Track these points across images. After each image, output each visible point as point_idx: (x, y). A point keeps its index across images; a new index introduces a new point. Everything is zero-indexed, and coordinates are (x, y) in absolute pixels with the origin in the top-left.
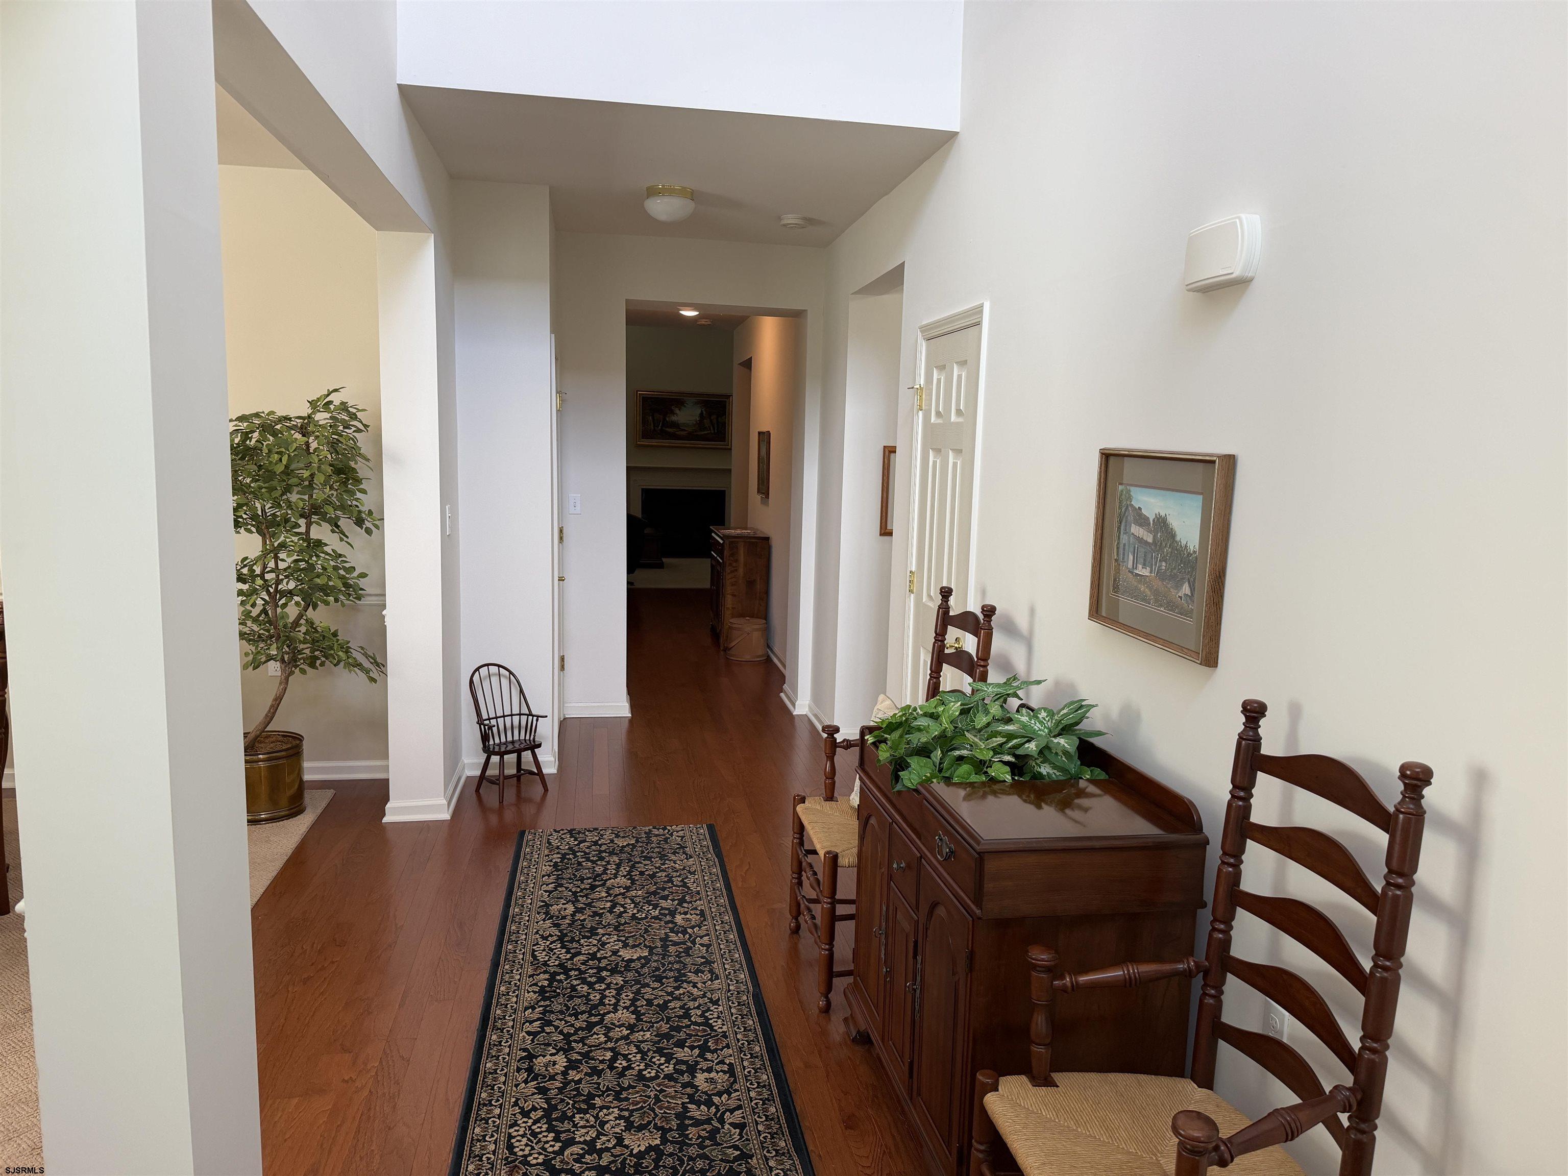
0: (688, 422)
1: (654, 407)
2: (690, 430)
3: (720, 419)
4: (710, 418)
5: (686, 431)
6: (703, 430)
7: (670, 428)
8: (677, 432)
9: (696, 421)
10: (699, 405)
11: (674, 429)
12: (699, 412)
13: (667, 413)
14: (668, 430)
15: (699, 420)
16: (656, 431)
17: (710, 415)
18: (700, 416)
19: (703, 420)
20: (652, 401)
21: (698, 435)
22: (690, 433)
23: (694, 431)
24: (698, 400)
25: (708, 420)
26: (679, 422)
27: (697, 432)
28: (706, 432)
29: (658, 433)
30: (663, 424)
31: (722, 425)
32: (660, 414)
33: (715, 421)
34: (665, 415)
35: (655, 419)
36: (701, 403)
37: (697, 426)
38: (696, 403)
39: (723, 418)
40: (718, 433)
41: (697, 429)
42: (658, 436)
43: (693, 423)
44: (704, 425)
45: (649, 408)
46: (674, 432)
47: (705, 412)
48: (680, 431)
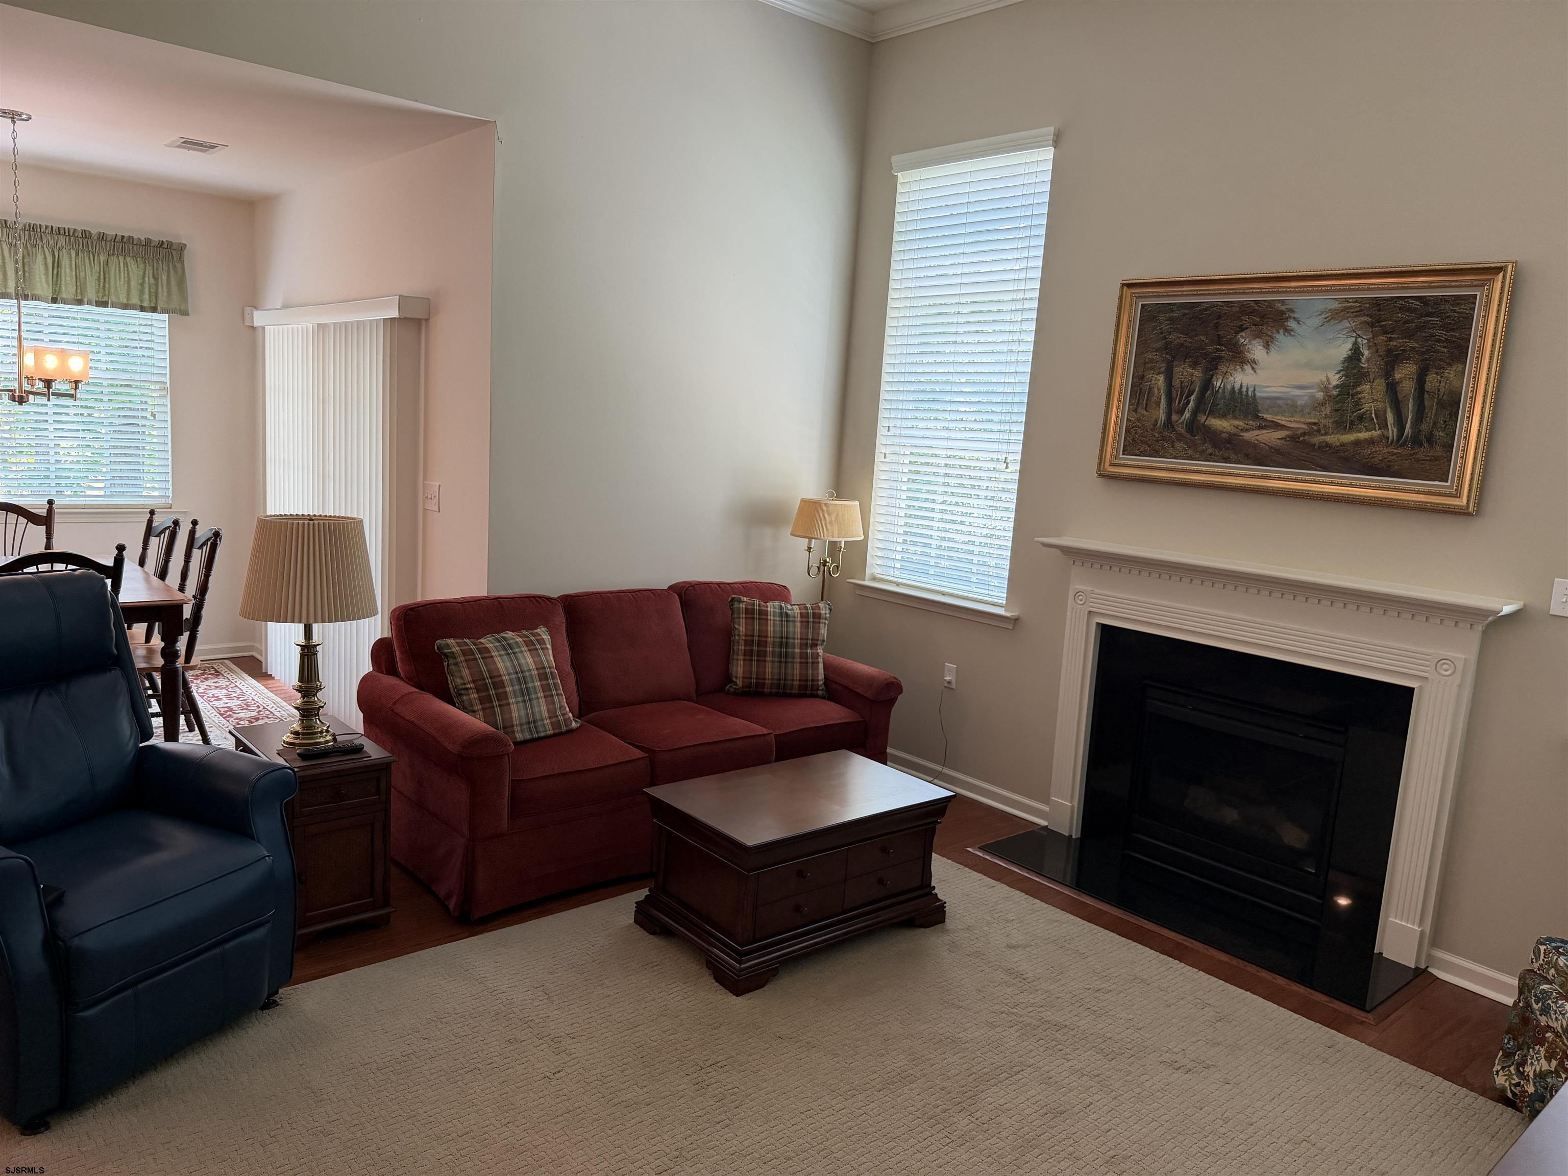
0: (1297, 392)
1: (1176, 338)
2: (1297, 423)
3: (1432, 380)
4: (1388, 373)
5: (1283, 427)
6: (1351, 426)
7: (1223, 416)
8: (1247, 430)
9: (1325, 389)
10: (1346, 324)
11: (1237, 423)
12: (1344, 349)
13: (1220, 358)
14: (1218, 423)
15: (1337, 387)
16: (1173, 428)
17: (1392, 360)
18: (1346, 369)
19: (1357, 384)
20: (1172, 320)
21: (1327, 445)
22: (1294, 438)
23: (1315, 429)
24: (1347, 300)
25: (1380, 385)
26: (1258, 394)
27: (1326, 434)
28: (1364, 435)
29: (1180, 438)
30: (1201, 400)
31: (1441, 405)
32: (1194, 365)
33: (1408, 387)
34: (1212, 365)
35: (1176, 383)
36: (1359, 312)
37: (1327, 410)
38: (1335, 316)
39: (1450, 373)
40: (1416, 441)
41: (1329, 422)
42: (1178, 445)
43: (1312, 397)
44: (1358, 404)
45: (1160, 344)
46: (1234, 430)
47: (1366, 353)
48: (1260, 428)
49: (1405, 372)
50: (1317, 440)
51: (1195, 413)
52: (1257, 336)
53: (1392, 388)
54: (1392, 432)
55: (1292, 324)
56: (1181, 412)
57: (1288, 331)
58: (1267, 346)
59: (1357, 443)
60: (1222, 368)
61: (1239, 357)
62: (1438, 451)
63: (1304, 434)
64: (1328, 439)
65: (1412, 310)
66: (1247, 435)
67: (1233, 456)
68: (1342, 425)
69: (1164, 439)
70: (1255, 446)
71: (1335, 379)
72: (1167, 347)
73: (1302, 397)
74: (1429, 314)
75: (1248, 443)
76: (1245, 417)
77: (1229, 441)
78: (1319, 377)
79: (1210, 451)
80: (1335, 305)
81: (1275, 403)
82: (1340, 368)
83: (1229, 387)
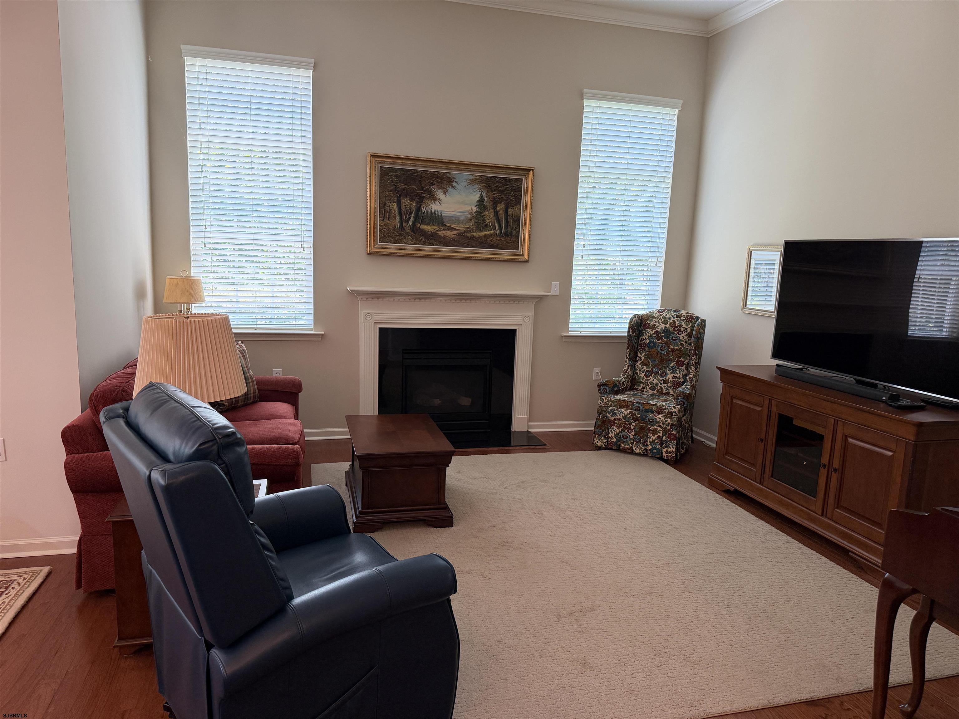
0: (459, 214)
1: (401, 186)
2: (461, 228)
3: (510, 210)
4: (494, 208)
5: (455, 229)
6: (482, 230)
7: (428, 224)
8: (439, 231)
9: (471, 213)
10: (477, 186)
11: (435, 227)
12: (477, 197)
13: (424, 197)
14: (425, 227)
15: (476, 212)
16: (404, 229)
17: (495, 202)
18: (479, 205)
19: (483, 212)
20: (397, 176)
21: (474, 237)
22: (460, 234)
23: (468, 230)
24: (476, 176)
25: (492, 212)
26: (443, 215)
27: (473, 232)
28: (488, 233)
29: (408, 234)
30: (416, 217)
31: (514, 220)
32: (411, 200)
33: (502, 214)
34: (420, 200)
35: (403, 207)
36: (482, 182)
37: (473, 222)
38: (472, 182)
39: (516, 208)
40: (506, 235)
41: (474, 227)
42: (408, 238)
43: (466, 216)
44: (484, 220)
45: (393, 188)
46: (433, 231)
47: (486, 199)
48: (445, 230)
49: (501, 207)
50: (469, 235)
51: (414, 223)
52: (440, 188)
53: (496, 213)
54: (498, 231)
55: (455, 184)
56: (407, 222)
57: (453, 187)
58: (445, 193)
59: (485, 236)
60: (425, 202)
61: (433, 197)
62: (514, 239)
63: (464, 232)
64: (474, 234)
65: (500, 183)
66: (440, 233)
67: (434, 243)
68: (480, 228)
69: (401, 235)
70: (444, 238)
71: (475, 209)
72: (396, 189)
73: (462, 216)
74: (507, 185)
75: (440, 236)
76: (438, 225)
77: (432, 236)
78: (468, 208)
79: (423, 240)
80: (472, 178)
81: (451, 219)
82: (476, 204)
83: (429, 211)
